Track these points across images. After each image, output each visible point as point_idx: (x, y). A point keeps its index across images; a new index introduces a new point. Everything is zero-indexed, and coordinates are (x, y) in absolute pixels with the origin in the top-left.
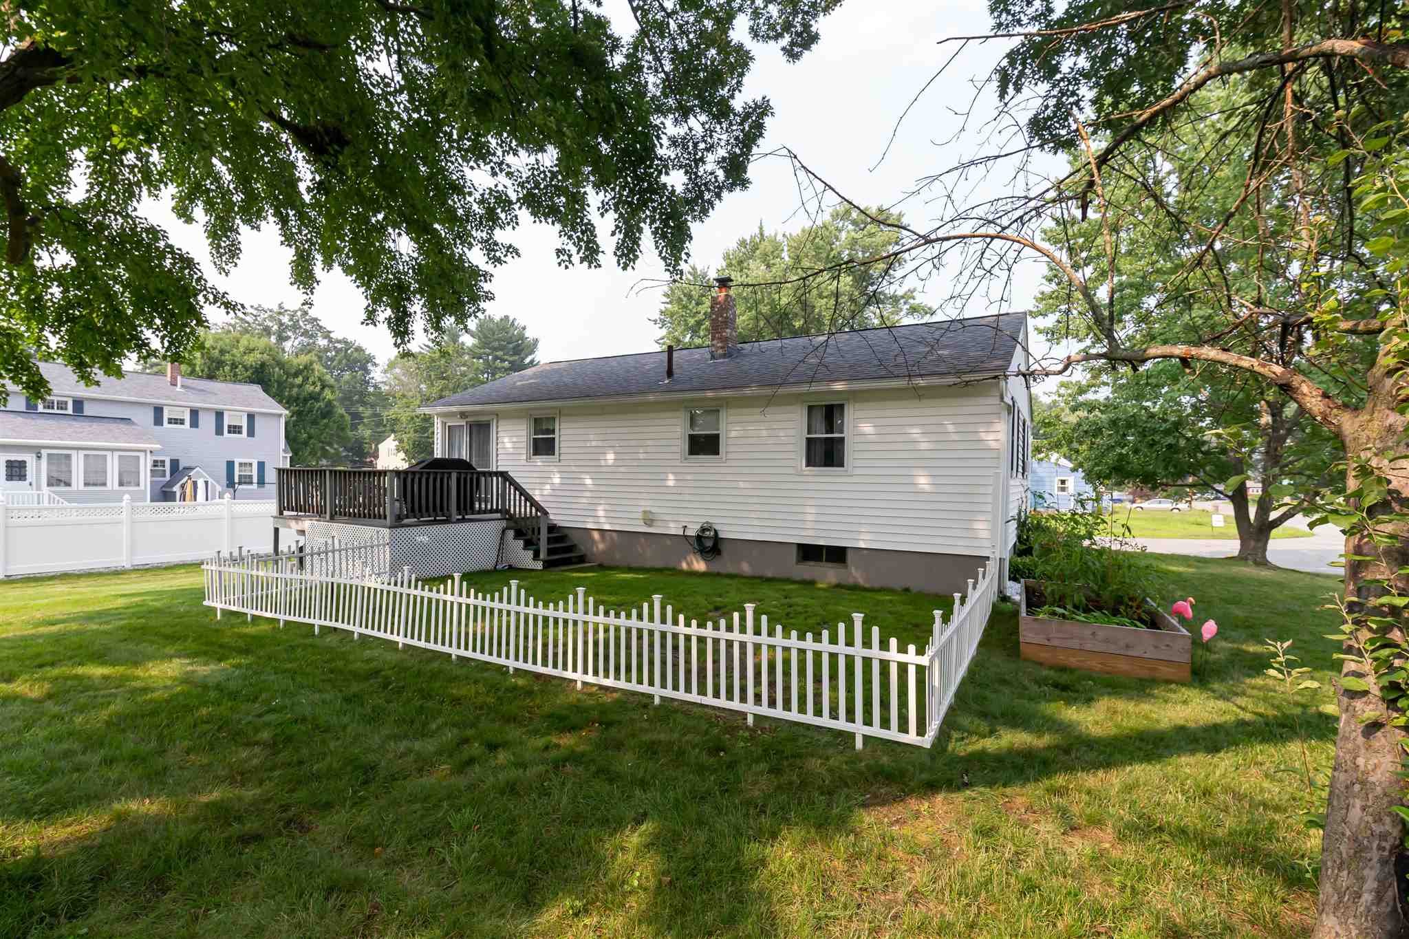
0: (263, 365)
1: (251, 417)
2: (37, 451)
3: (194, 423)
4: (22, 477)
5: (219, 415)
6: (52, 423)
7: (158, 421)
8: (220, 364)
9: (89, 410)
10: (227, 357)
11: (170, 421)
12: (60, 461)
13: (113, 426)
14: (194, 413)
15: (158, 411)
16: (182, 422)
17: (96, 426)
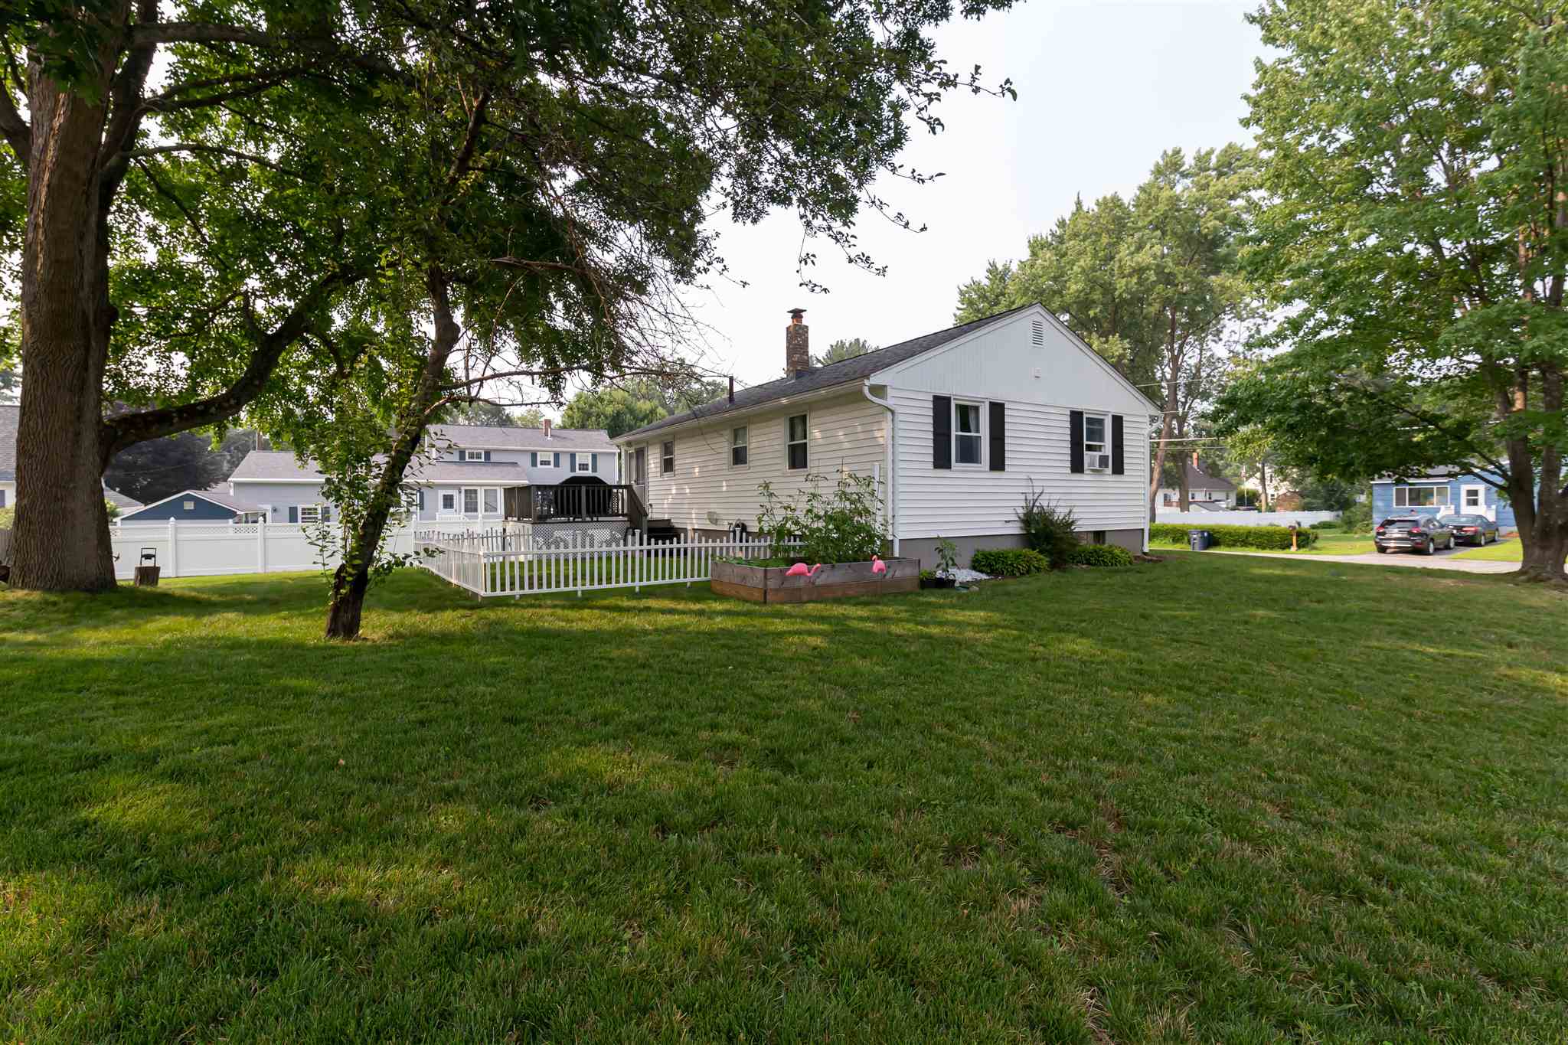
0: (618, 414)
1: (594, 456)
2: (458, 487)
3: (557, 464)
4: (451, 506)
5: (573, 456)
6: (470, 468)
7: (534, 464)
8: (589, 415)
9: (494, 458)
10: (594, 409)
11: (542, 463)
12: (471, 494)
13: (505, 469)
14: (557, 455)
15: (534, 455)
16: (548, 463)
17: (496, 469)
